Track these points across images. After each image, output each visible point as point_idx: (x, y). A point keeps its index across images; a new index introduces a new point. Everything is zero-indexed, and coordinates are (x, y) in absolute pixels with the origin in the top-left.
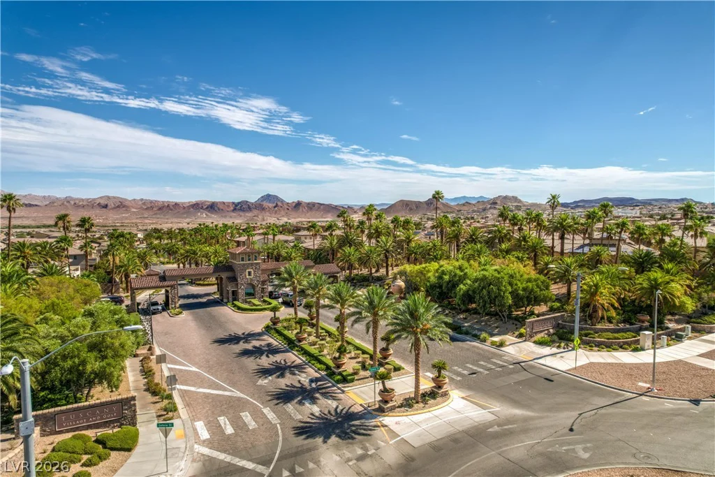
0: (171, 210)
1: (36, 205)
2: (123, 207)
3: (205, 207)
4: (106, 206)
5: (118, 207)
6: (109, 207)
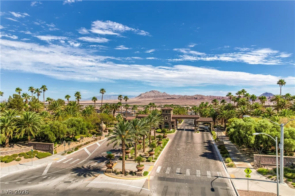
1: (175, 98)
2: (203, 99)
5: (201, 99)
6: (198, 99)
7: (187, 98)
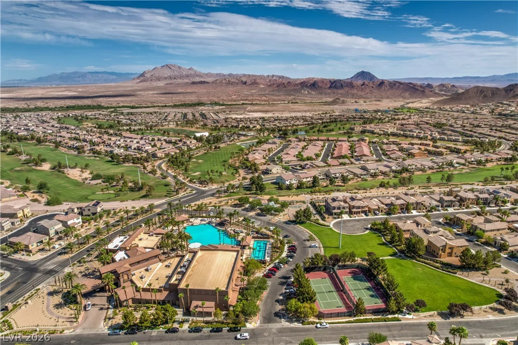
0: (285, 87)
1: (207, 83)
2: (256, 84)
3: (309, 85)
4: (245, 83)
5: (253, 84)
6: (247, 84)
7: (229, 83)
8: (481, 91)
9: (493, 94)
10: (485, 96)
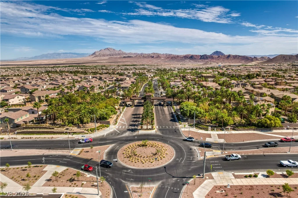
0: (176, 58)
1: (132, 57)
2: (159, 57)
3: (189, 57)
4: (153, 57)
5: (157, 57)
7: (144, 57)
8: (284, 57)
9: (290, 58)
10: (286, 59)
